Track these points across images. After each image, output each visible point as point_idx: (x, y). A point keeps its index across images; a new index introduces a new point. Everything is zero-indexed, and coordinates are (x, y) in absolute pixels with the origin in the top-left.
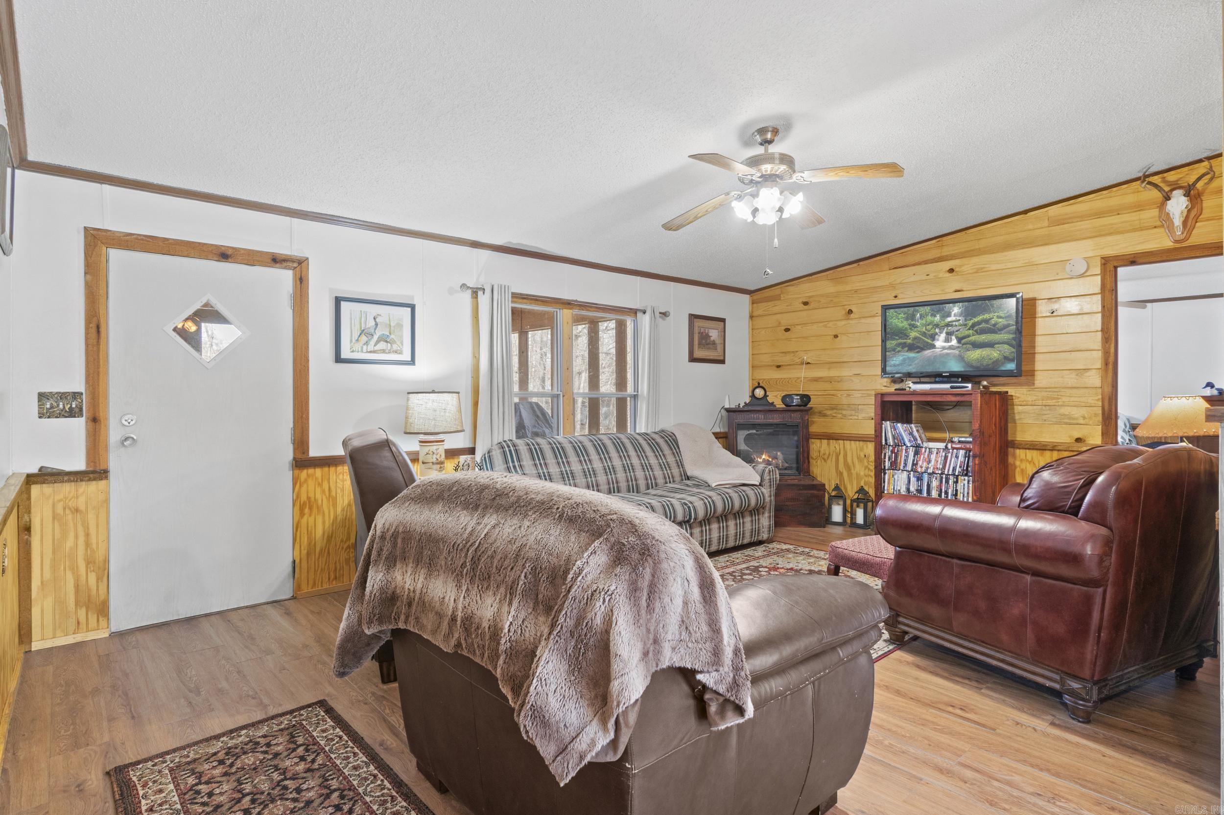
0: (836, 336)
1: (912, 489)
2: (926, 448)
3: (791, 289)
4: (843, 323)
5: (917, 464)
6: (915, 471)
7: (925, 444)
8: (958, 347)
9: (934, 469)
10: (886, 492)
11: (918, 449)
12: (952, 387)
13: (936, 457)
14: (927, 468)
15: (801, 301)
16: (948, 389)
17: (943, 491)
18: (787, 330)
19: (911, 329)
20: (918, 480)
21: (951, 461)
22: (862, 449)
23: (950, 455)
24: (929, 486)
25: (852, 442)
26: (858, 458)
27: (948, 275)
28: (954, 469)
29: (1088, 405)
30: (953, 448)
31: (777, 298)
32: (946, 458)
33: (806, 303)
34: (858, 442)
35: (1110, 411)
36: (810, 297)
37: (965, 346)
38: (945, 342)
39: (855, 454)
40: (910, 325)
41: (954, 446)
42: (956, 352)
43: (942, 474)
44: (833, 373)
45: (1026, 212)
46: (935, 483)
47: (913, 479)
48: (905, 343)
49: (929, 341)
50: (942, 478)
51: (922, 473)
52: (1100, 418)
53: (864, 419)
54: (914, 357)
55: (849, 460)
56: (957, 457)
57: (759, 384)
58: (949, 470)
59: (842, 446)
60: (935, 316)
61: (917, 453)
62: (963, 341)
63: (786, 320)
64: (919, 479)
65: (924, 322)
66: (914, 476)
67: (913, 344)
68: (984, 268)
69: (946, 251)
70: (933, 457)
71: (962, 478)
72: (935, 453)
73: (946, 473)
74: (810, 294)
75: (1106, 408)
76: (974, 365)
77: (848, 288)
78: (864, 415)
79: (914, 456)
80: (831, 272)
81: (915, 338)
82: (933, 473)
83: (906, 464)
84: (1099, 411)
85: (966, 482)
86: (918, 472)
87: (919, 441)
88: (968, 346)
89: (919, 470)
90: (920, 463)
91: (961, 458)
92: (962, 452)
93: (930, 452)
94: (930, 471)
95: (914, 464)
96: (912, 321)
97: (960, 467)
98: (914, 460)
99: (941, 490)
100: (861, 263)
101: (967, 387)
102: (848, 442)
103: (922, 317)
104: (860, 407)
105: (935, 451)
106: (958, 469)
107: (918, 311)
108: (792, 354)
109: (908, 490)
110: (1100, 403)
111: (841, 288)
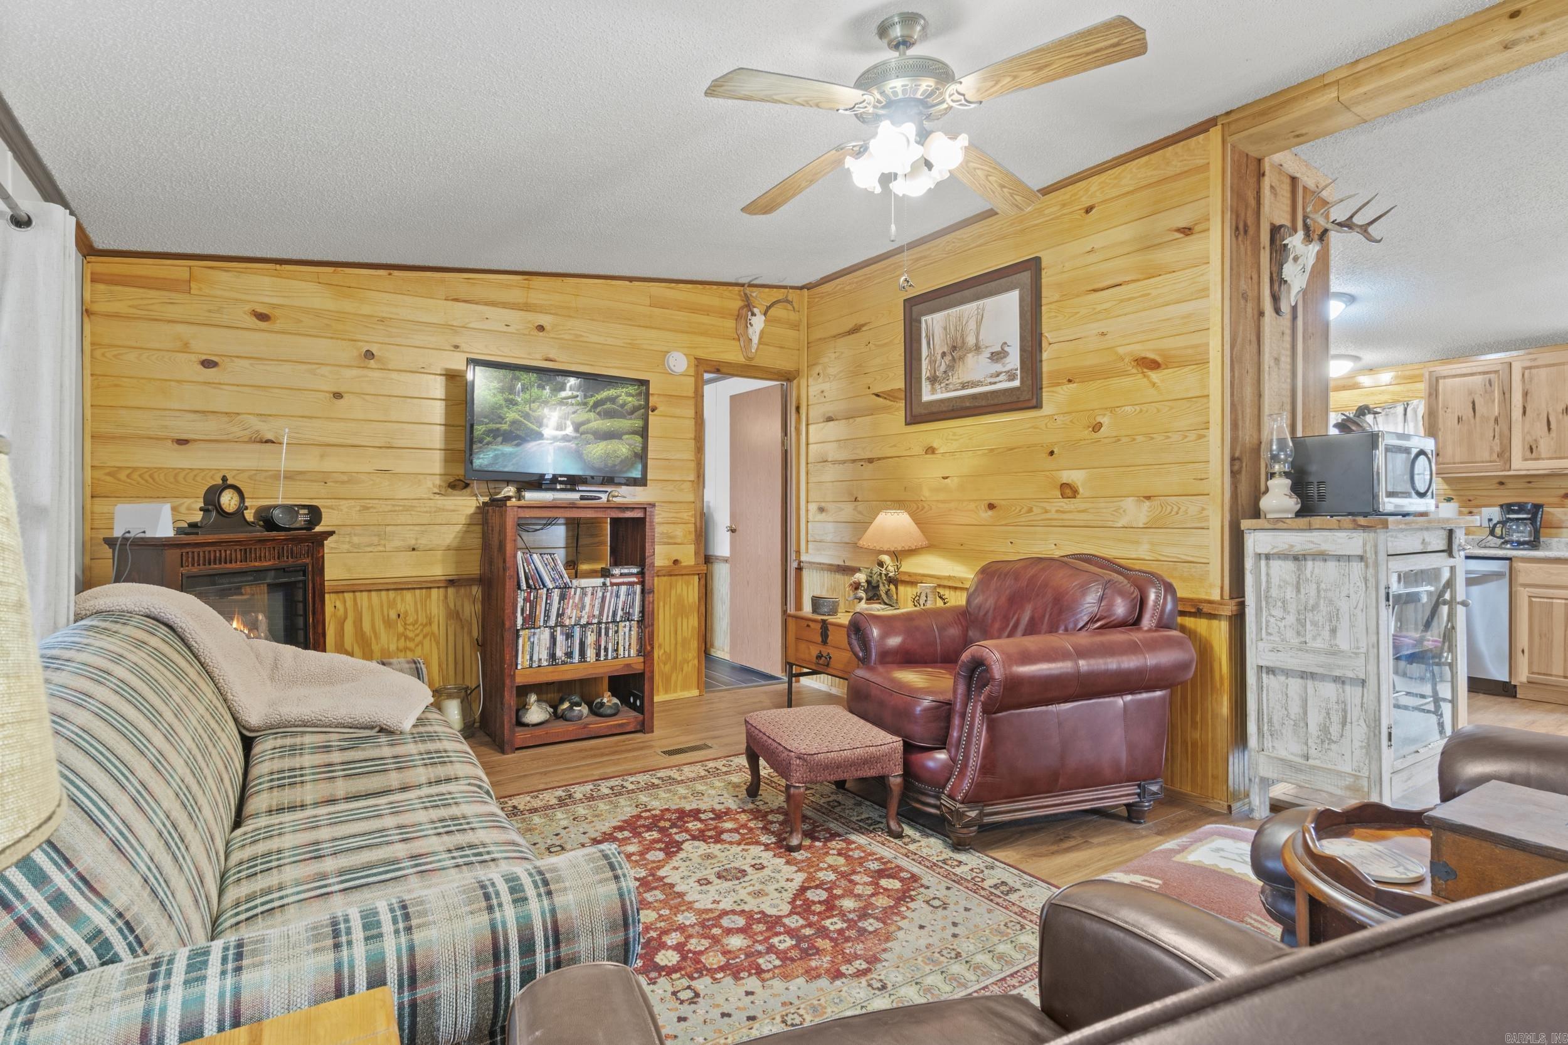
0: (338, 396)
1: (560, 653)
2: (576, 589)
3: (223, 276)
4: (355, 372)
5: (563, 614)
6: (563, 626)
7: (575, 582)
8: (575, 438)
9: (588, 617)
10: (519, 667)
11: (564, 589)
12: (582, 498)
13: (592, 600)
14: (580, 618)
15: (248, 307)
16: (576, 500)
17: (603, 647)
18: (208, 364)
19: (507, 407)
20: (567, 639)
21: (610, 602)
22: (392, 604)
23: (608, 594)
24: (582, 644)
25: (374, 594)
26: (384, 622)
27: (536, 332)
28: (615, 614)
29: (684, 521)
30: (612, 584)
31: (183, 286)
32: (603, 598)
33: (263, 317)
34: (384, 593)
35: (701, 528)
36: (274, 306)
37: (583, 436)
38: (557, 430)
39: (377, 615)
40: (506, 400)
41: (615, 581)
42: (572, 445)
43: (599, 623)
44: (333, 464)
45: (631, 279)
46: (591, 638)
47: (560, 638)
48: (498, 429)
49: (534, 427)
50: (600, 629)
51: (573, 626)
52: (693, 536)
53: (398, 550)
54: (511, 454)
55: (367, 626)
56: (618, 596)
57: (224, 479)
58: (608, 616)
59: (349, 604)
60: (543, 388)
61: (563, 597)
62: (582, 429)
63: (207, 343)
64: (569, 636)
65: (527, 396)
66: (562, 633)
67: (511, 432)
68: (581, 336)
69: (536, 297)
70: (587, 600)
71: (623, 624)
72: (589, 594)
73: (604, 620)
74: (275, 301)
75: (698, 525)
76: (597, 466)
77: (366, 310)
78: (397, 543)
79: (559, 603)
80: (330, 269)
81: (514, 422)
82: (588, 623)
83: (547, 616)
84: (691, 527)
85: (627, 629)
86: (566, 626)
87: (567, 579)
88: (589, 435)
89: (567, 622)
90: (568, 612)
91: (622, 597)
92: (623, 589)
93: (584, 594)
94: (583, 621)
95: (560, 615)
96: (510, 394)
97: (623, 609)
98: (559, 609)
99: (600, 646)
100: (396, 273)
101: (600, 498)
102: (365, 594)
103: (524, 389)
104: (388, 529)
105: (589, 591)
106: (620, 613)
107: (518, 379)
108: (225, 419)
109: (552, 656)
110: (693, 520)
111: (348, 306)
